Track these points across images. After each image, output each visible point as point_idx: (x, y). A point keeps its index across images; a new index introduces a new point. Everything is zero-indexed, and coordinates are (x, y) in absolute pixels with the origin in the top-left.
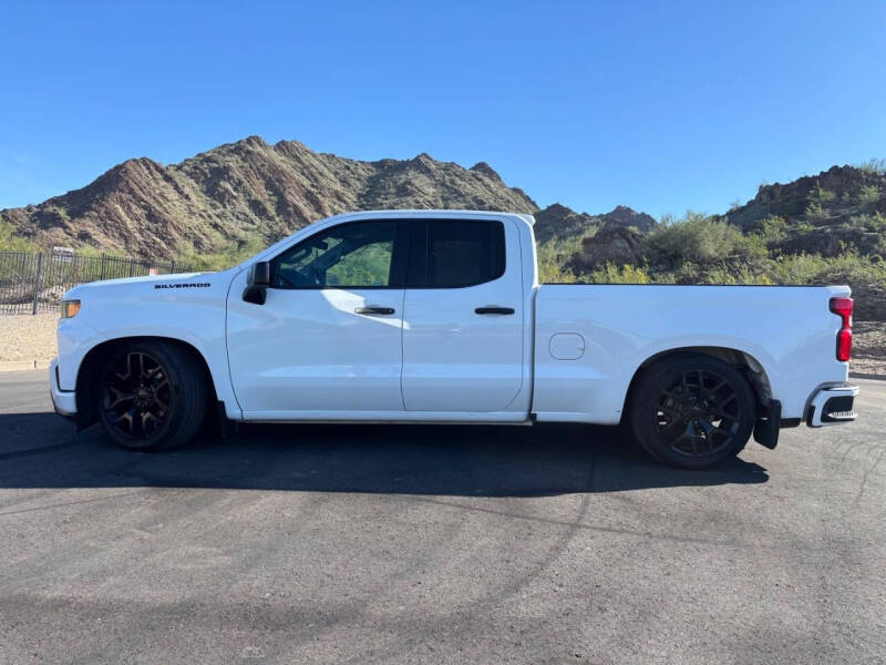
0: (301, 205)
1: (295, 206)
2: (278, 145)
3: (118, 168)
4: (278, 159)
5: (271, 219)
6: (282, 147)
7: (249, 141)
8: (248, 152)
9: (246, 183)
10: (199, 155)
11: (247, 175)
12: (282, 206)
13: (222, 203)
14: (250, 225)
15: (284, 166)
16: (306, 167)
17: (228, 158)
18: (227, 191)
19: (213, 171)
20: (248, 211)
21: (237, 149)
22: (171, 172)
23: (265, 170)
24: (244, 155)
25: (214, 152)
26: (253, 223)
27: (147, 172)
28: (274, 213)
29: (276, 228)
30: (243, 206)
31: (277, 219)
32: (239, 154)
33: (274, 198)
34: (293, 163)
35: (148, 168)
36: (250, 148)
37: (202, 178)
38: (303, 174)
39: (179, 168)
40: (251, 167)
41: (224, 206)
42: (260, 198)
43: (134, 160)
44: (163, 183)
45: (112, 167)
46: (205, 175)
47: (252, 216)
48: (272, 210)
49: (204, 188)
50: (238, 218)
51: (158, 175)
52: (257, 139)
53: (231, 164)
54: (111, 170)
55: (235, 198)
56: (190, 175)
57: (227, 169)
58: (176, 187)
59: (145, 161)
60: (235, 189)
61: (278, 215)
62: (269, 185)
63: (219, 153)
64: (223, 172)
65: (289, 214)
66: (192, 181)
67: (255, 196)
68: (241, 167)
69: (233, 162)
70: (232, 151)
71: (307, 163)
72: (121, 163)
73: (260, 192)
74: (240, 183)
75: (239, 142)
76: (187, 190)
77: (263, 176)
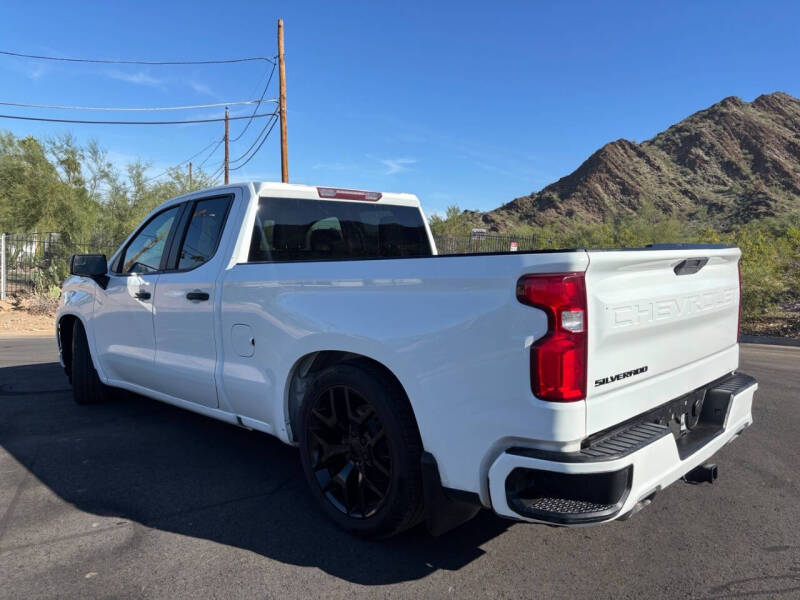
0: (782, 159)
1: (774, 162)
2: (757, 101)
3: (599, 152)
4: (757, 116)
5: (746, 178)
6: (762, 102)
7: (724, 103)
8: (722, 114)
9: (719, 146)
10: (671, 128)
11: (720, 137)
12: (759, 163)
13: (693, 169)
14: (722, 188)
15: (763, 121)
16: (790, 118)
17: (701, 124)
18: (698, 156)
19: (684, 140)
20: (719, 173)
21: (711, 114)
22: (644, 148)
23: (740, 130)
24: (717, 118)
25: (686, 121)
26: (725, 185)
27: (622, 151)
28: (749, 171)
29: (751, 187)
30: (715, 169)
31: (753, 178)
32: (712, 118)
33: (750, 157)
34: (774, 116)
35: (624, 148)
36: (725, 110)
37: (674, 148)
38: (786, 125)
39: (652, 143)
40: (725, 129)
41: (695, 173)
42: (733, 159)
43: (612, 143)
44: (636, 159)
45: (594, 152)
46: (677, 145)
47: (725, 177)
48: (746, 169)
49: (675, 157)
50: (709, 182)
51: (632, 152)
52: (733, 100)
53: (703, 130)
54: (594, 156)
55: (706, 162)
56: (662, 147)
57: (698, 136)
58: (649, 161)
59: (622, 143)
60: (707, 154)
61: (754, 173)
62: (745, 144)
63: (692, 121)
64: (696, 139)
65: (767, 170)
66: (664, 153)
67: (728, 156)
68: (715, 131)
69: (706, 128)
70: (705, 117)
71: (790, 114)
72: (601, 147)
73: (735, 152)
74: (713, 146)
75: (713, 106)
76: (658, 162)
77: (738, 136)
